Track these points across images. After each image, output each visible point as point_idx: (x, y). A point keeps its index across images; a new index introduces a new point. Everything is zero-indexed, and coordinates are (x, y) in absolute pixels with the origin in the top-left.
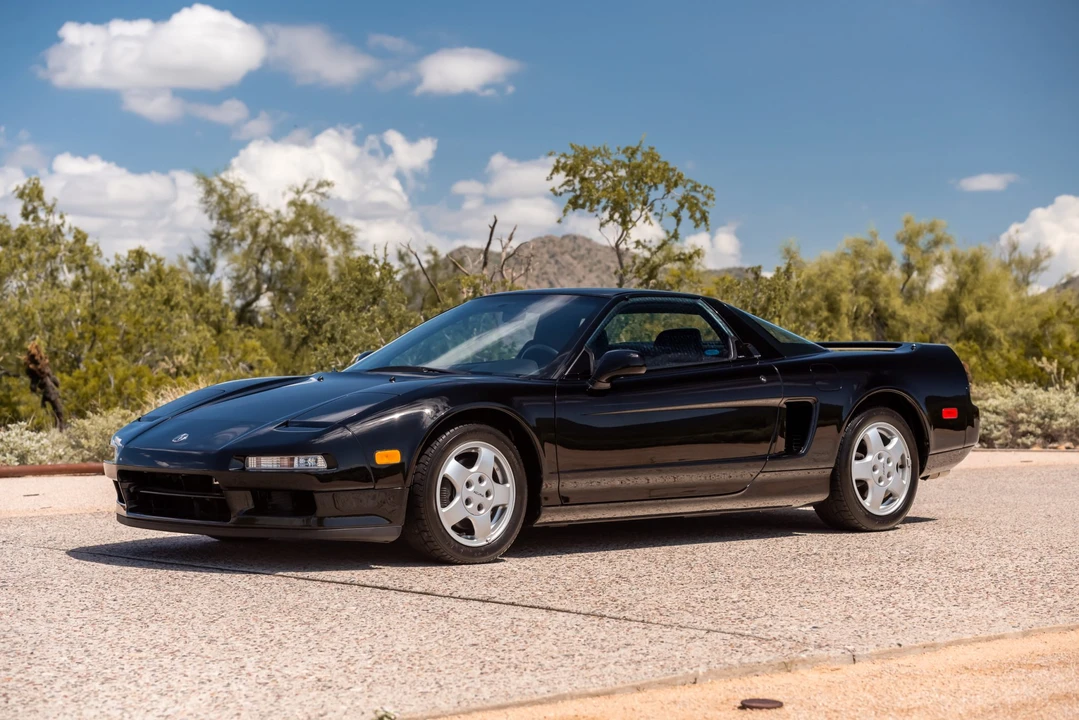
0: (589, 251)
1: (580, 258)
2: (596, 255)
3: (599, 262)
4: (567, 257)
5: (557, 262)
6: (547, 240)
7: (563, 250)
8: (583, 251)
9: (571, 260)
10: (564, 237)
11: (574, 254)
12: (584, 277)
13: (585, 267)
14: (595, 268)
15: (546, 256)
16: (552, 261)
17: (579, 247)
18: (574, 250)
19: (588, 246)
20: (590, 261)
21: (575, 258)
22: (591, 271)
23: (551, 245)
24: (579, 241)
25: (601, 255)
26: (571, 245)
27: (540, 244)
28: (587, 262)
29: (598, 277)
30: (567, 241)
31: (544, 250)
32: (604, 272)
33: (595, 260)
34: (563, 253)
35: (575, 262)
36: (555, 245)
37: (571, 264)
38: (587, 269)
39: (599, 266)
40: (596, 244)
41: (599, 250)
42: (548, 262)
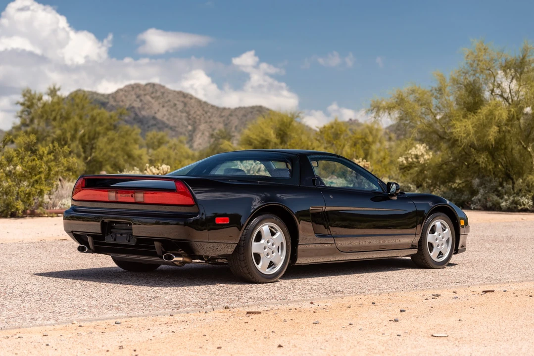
0: (163, 93)
1: (157, 98)
2: (167, 96)
3: (169, 101)
4: (148, 98)
5: (141, 100)
6: (135, 86)
7: (146, 92)
8: (159, 94)
9: (150, 99)
10: (147, 85)
11: (153, 95)
12: (158, 110)
13: (159, 104)
14: (166, 104)
15: (134, 97)
16: (138, 100)
17: (156, 91)
18: (152, 93)
19: (162, 90)
20: (163, 100)
21: (153, 98)
22: (163, 107)
23: (138, 90)
24: (156, 87)
25: (171, 96)
26: (151, 90)
27: (131, 89)
28: (161, 101)
29: (168, 110)
30: (148, 87)
31: (133, 93)
32: (171, 108)
33: (167, 99)
34: (145, 95)
35: (153, 101)
36: (140, 90)
37: (150, 102)
38: (161, 105)
39: (169, 103)
40: (168, 89)
41: (169, 93)
42: (135, 101)
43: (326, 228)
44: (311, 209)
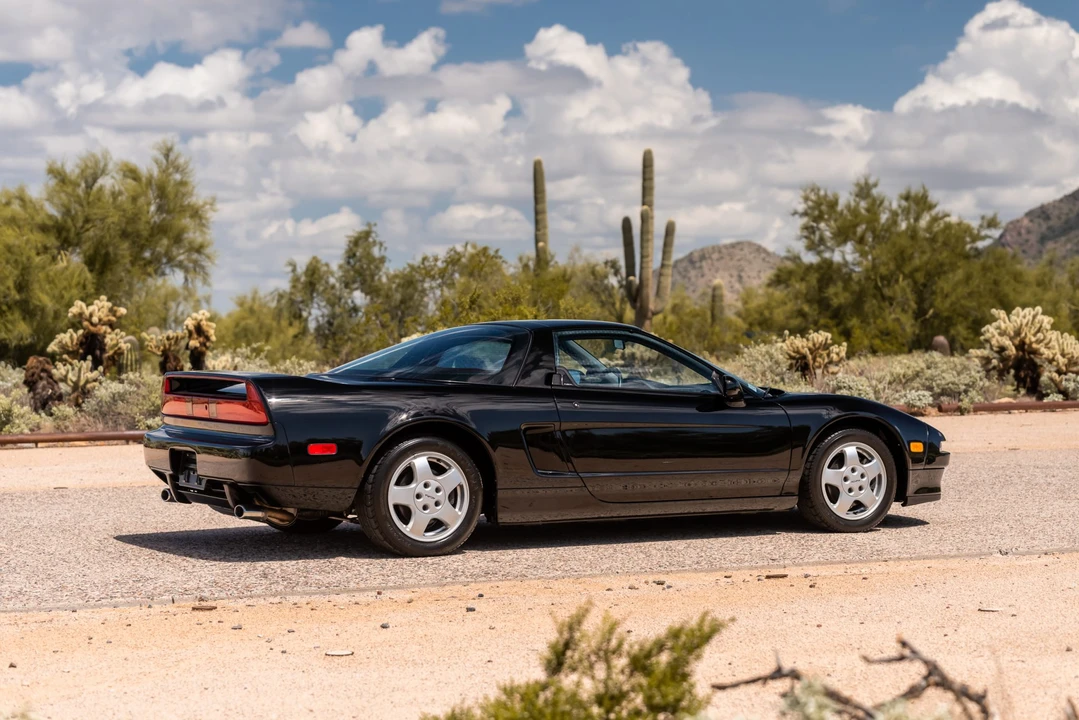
43: (563, 460)
44: (523, 428)
